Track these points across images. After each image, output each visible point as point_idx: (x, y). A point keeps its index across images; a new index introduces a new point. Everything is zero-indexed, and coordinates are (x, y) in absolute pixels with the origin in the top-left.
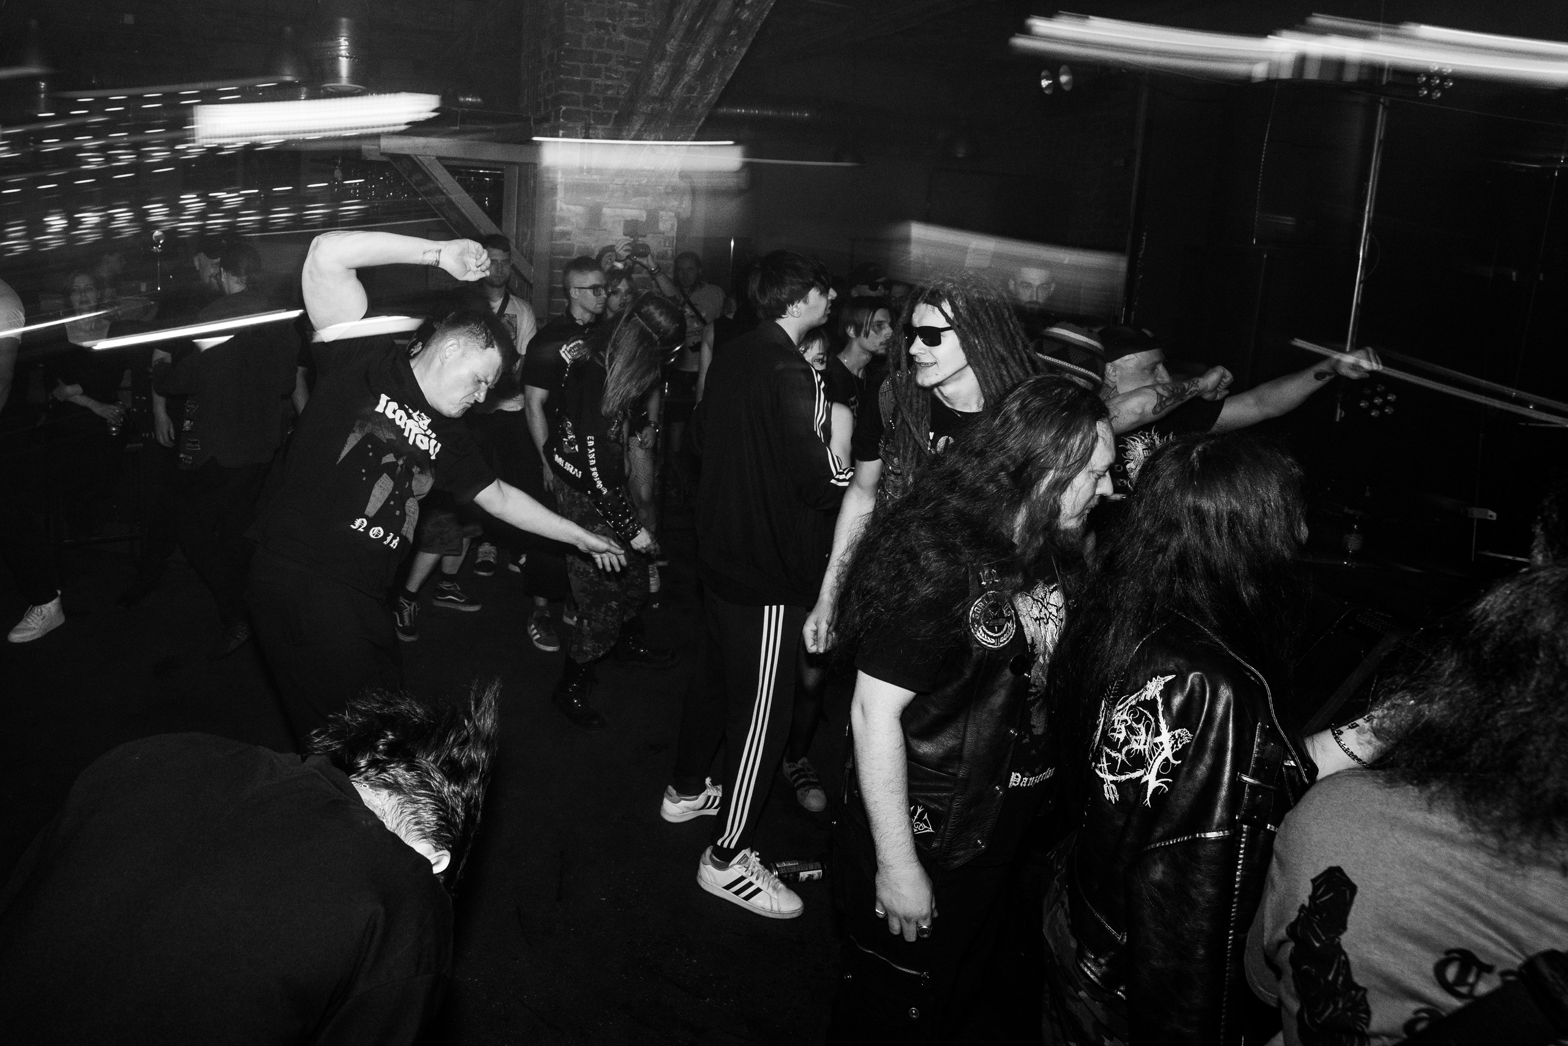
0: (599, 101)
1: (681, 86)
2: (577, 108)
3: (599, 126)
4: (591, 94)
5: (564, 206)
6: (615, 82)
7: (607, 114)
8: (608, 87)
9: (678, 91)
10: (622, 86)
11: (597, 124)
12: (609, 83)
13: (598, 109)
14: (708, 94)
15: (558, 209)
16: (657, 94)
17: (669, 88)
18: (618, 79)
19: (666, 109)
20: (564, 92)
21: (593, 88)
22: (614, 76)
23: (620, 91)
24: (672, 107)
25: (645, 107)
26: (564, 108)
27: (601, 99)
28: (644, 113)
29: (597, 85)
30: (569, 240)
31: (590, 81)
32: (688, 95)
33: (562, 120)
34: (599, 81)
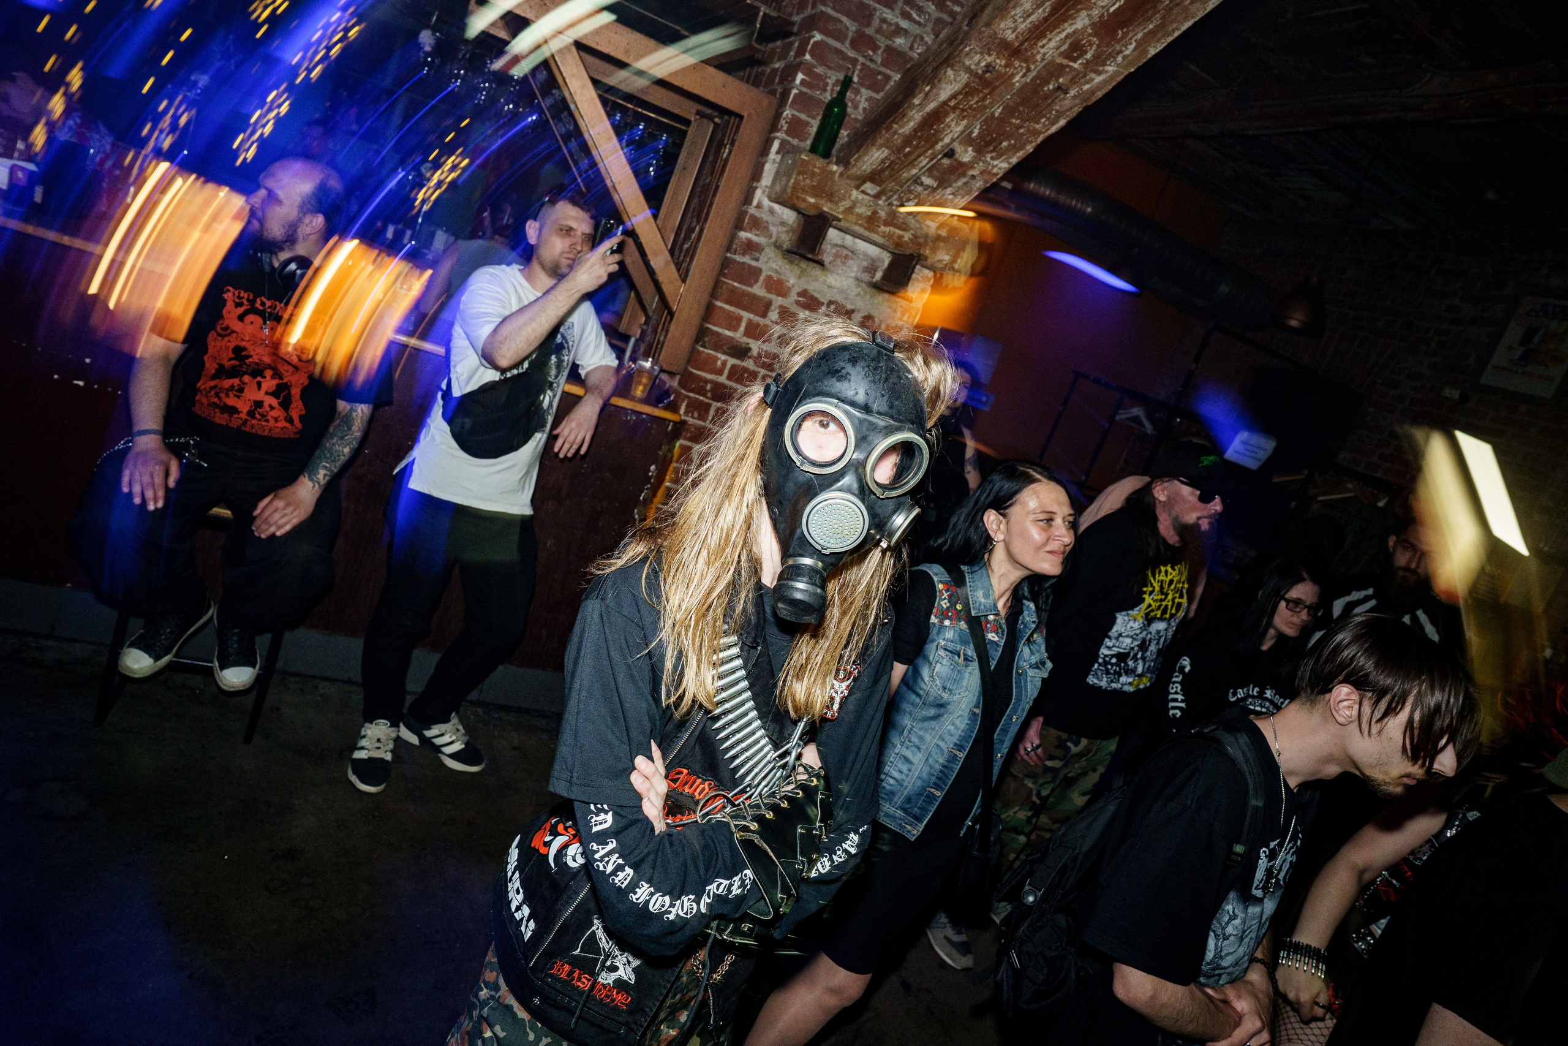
0: (879, 48)
1: (1063, 35)
2: (838, 45)
3: (863, 90)
4: (869, 31)
5: (766, 202)
6: (916, 30)
7: (884, 75)
8: (899, 31)
9: (1052, 44)
10: (922, 39)
11: (863, 85)
12: (904, 24)
13: (871, 60)
14: (1099, 73)
15: (755, 203)
16: (1010, 36)
17: (1039, 32)
18: (919, 23)
19: (1013, 75)
20: (830, 11)
21: (876, 22)
22: (915, 16)
23: (916, 46)
24: (1024, 75)
25: (978, 57)
26: (818, 37)
27: (883, 46)
28: (968, 70)
29: (884, 20)
30: (757, 260)
31: (875, 9)
32: (1065, 62)
33: (808, 57)
34: (888, 15)
